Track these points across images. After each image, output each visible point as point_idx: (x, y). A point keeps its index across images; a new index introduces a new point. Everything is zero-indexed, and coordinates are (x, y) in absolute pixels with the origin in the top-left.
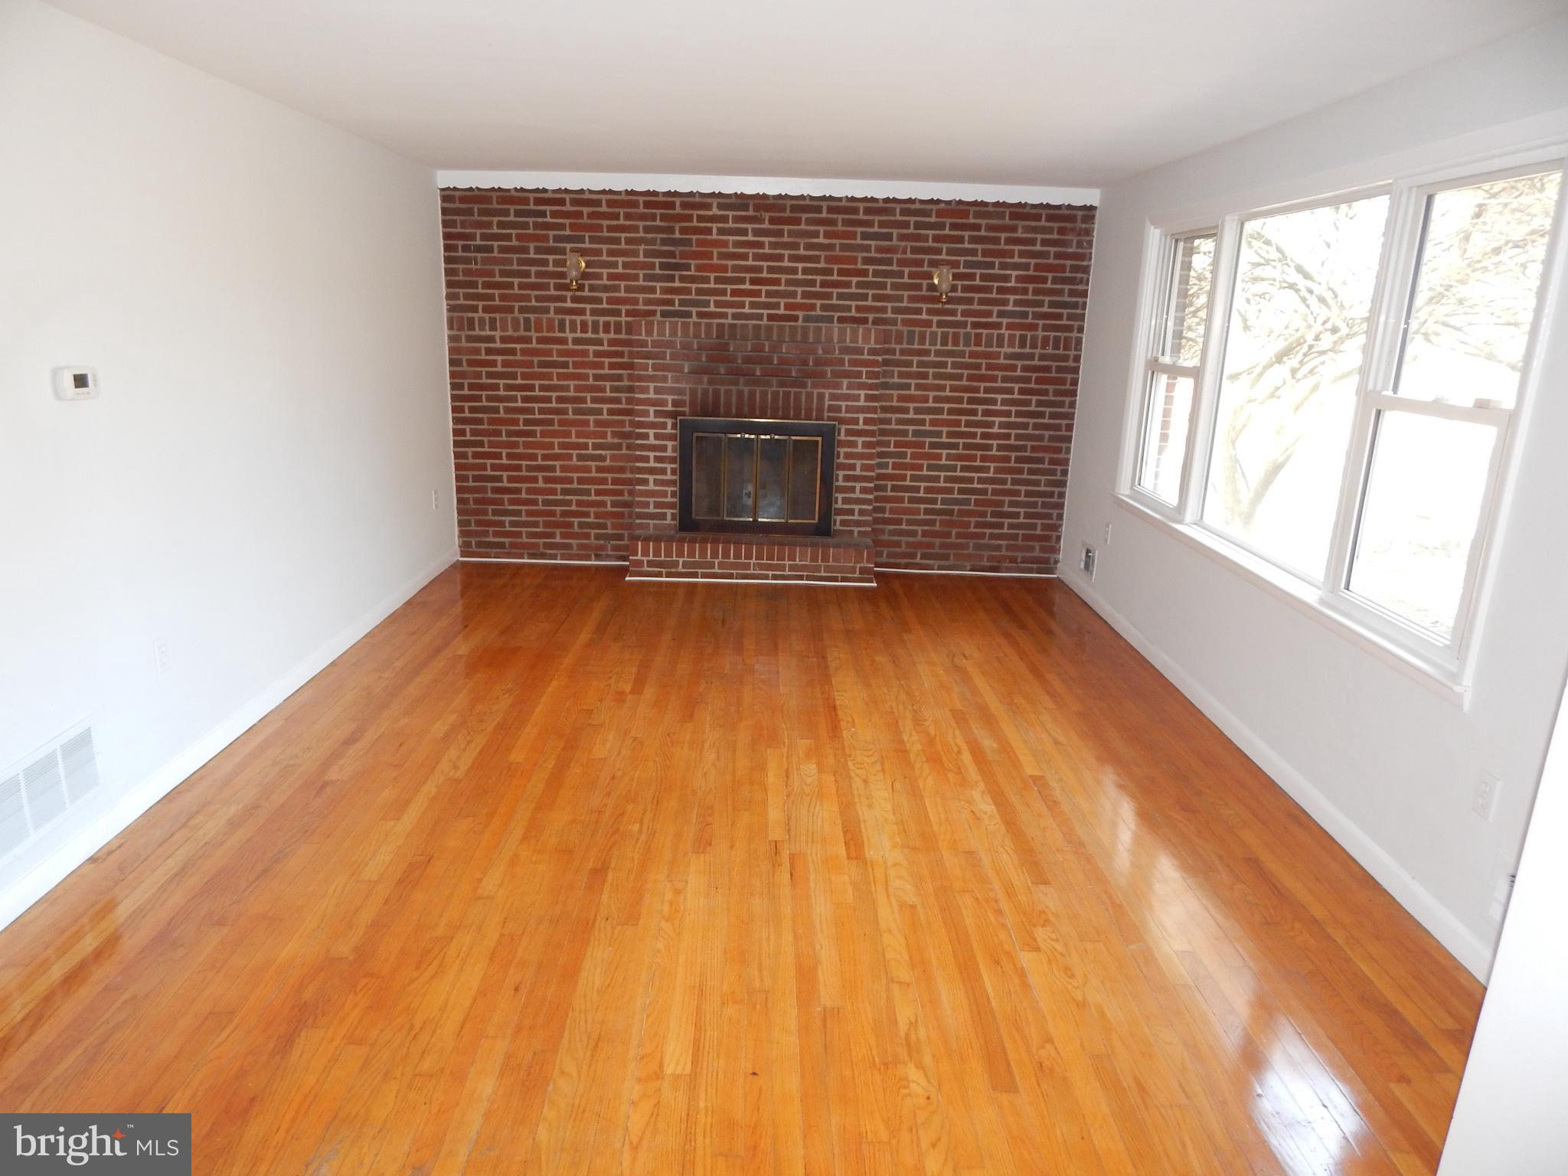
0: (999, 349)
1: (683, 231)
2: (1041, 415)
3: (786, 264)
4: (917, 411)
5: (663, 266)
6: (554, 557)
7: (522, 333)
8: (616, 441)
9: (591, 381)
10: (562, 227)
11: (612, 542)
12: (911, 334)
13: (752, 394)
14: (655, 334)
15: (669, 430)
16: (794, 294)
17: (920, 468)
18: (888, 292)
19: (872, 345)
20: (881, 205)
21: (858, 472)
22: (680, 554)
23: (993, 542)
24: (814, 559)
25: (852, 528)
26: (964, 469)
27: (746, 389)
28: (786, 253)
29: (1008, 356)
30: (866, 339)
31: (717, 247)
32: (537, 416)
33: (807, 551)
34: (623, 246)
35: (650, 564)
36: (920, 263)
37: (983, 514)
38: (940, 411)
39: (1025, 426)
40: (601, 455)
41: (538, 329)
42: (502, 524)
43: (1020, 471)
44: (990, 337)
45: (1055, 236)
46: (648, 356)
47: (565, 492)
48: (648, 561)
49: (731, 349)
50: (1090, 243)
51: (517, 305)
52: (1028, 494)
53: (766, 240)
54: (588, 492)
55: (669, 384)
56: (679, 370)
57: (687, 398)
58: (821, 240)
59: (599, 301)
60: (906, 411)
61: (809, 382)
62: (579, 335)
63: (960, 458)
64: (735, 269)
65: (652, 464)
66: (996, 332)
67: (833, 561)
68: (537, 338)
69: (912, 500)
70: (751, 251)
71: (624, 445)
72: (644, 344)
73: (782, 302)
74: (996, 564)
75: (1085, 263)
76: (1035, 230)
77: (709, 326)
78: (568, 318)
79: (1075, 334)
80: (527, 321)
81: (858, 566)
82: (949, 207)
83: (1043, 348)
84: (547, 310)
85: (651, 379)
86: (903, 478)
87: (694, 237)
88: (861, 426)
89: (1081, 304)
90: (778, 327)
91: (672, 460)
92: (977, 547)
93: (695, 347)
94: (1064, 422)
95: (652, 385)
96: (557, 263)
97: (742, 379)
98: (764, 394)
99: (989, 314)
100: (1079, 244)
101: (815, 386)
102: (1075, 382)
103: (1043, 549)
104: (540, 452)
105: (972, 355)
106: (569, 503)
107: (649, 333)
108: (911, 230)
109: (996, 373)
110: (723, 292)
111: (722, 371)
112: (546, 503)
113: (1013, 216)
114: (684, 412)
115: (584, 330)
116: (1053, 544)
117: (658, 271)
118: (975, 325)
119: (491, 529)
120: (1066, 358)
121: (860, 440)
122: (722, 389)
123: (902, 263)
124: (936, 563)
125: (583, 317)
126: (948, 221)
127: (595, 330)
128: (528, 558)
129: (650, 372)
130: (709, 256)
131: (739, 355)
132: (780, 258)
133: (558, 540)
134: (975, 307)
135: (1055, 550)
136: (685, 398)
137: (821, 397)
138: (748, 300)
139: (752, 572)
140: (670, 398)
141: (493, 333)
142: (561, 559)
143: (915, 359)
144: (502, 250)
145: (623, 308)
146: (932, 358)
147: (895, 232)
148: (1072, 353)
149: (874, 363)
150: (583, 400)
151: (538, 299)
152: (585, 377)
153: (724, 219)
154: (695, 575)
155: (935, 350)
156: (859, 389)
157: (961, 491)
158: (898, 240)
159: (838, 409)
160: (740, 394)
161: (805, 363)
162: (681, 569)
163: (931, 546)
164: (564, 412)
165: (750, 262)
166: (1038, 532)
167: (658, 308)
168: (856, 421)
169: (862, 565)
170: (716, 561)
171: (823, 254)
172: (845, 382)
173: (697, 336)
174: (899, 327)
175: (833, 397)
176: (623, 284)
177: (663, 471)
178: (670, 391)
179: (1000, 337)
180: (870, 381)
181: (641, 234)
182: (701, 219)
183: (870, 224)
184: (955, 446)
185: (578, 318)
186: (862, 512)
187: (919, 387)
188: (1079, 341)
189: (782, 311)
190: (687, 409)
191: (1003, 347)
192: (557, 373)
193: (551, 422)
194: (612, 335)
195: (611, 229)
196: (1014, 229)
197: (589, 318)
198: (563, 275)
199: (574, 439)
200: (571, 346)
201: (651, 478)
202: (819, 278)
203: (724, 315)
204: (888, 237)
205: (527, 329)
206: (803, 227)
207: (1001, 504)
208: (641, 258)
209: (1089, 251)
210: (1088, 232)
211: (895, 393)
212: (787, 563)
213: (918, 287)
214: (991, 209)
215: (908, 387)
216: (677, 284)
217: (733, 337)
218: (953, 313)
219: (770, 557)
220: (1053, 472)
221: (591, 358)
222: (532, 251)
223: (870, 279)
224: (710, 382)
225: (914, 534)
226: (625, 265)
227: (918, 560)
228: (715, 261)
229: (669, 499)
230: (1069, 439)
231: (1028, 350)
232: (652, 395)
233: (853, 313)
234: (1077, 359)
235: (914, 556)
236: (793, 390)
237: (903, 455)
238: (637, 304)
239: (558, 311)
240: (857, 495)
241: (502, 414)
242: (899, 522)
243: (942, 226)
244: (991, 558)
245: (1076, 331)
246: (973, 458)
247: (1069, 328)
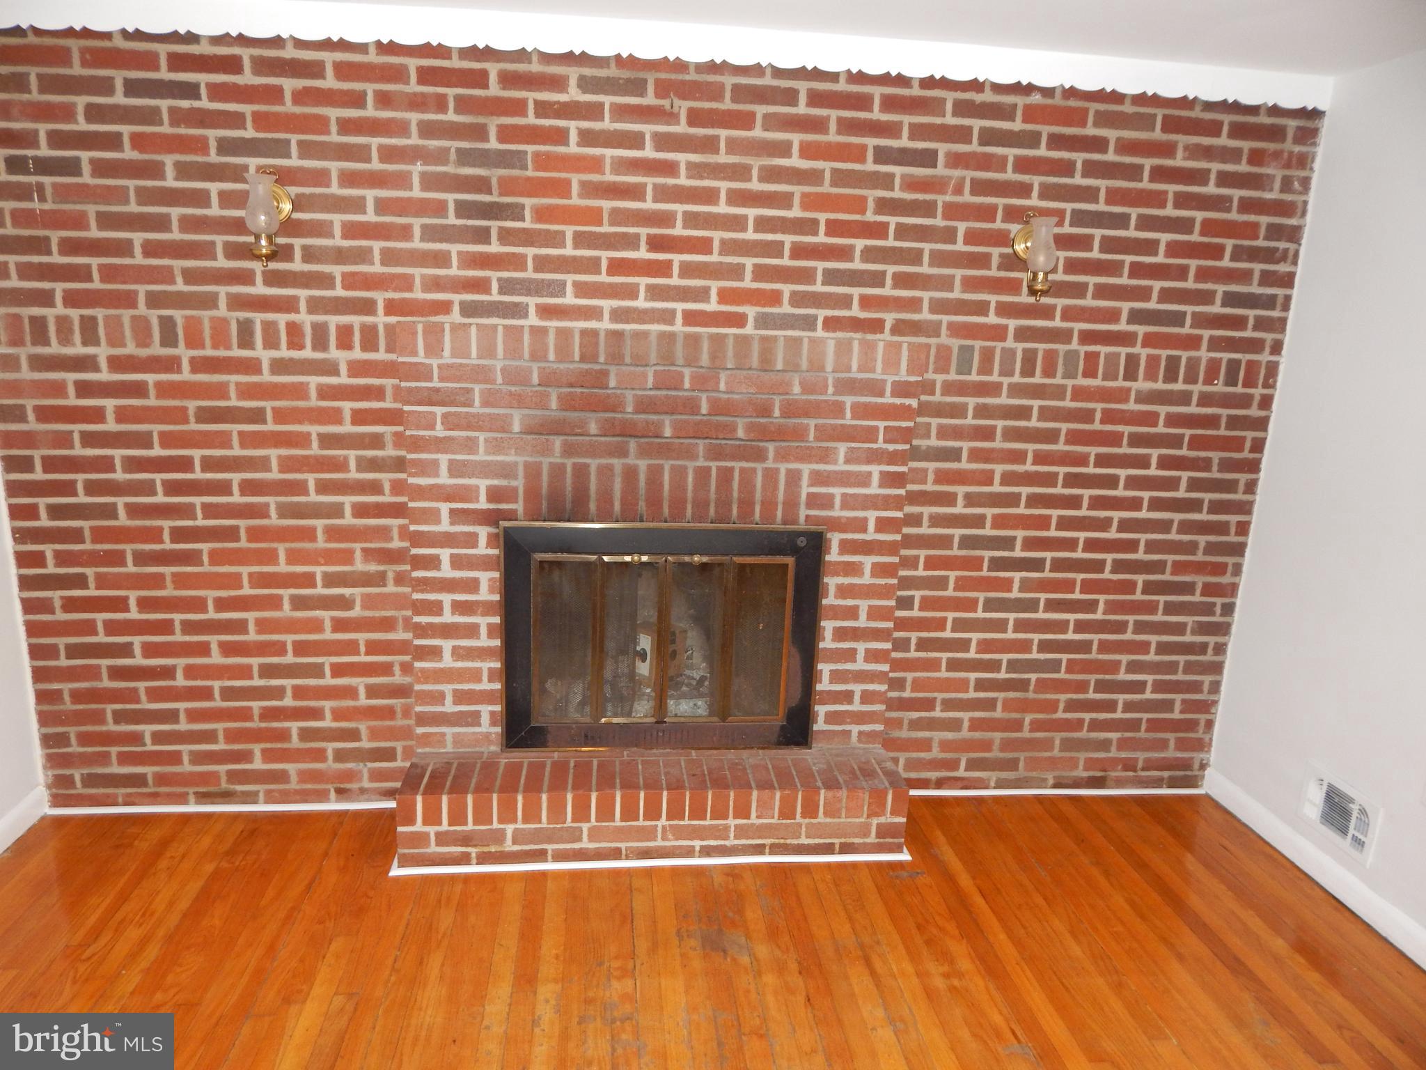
0: (1127, 384)
1: (506, 134)
2: (1195, 505)
3: (722, 208)
4: (971, 500)
5: (464, 209)
6: (251, 798)
7: (157, 350)
8: (373, 567)
9: (315, 450)
10: (236, 120)
11: (370, 765)
12: (966, 351)
13: (655, 473)
14: (447, 353)
15: (483, 549)
16: (737, 272)
17: (971, 605)
18: (925, 269)
19: (903, 375)
20: (916, 91)
21: (862, 622)
22: (508, 815)
23: (1094, 735)
24: (787, 812)
25: (847, 727)
26: (1052, 606)
27: (643, 465)
28: (724, 186)
29: (1143, 398)
30: (891, 363)
31: (578, 170)
32: (201, 522)
33: (773, 798)
34: (376, 165)
35: (442, 839)
36: (988, 213)
37: (1082, 687)
38: (1013, 500)
39: (1165, 526)
40: (342, 596)
41: (194, 340)
42: (137, 738)
43: (1151, 608)
44: (1112, 359)
45: (1243, 167)
46: (433, 398)
47: (267, 671)
48: (438, 834)
49: (612, 383)
50: (1306, 182)
51: (142, 289)
52: (1163, 648)
53: (682, 158)
54: (317, 671)
55: (481, 456)
56: (501, 425)
57: (519, 483)
58: (796, 161)
59: (325, 281)
60: (950, 499)
61: (771, 448)
62: (284, 353)
63: (1044, 586)
64: (619, 217)
65: (448, 617)
66: (1123, 351)
67: (826, 814)
68: (193, 360)
69: (953, 665)
70: (650, 181)
71: (390, 575)
72: (422, 373)
73: (715, 286)
74: (1099, 774)
75: (1293, 222)
76: (1208, 153)
77: (564, 334)
78: (258, 318)
79: (1265, 357)
80: (168, 325)
81: (875, 821)
82: (1049, 101)
83: (1209, 380)
84: (209, 302)
85: (440, 445)
86: (940, 624)
87: (530, 149)
88: (871, 535)
89: (1280, 301)
90: (713, 338)
91: (487, 608)
92: (1068, 745)
93: (535, 379)
94: (1233, 519)
95: (444, 459)
96: (227, 199)
97: (632, 444)
98: (679, 473)
99: (1113, 316)
100: (1286, 185)
101: (782, 456)
102: (1258, 446)
103: (1182, 745)
104: (211, 595)
105: (1079, 394)
106: (279, 693)
107: (434, 348)
108: (974, 147)
109: (1119, 428)
110: (592, 266)
111: (593, 428)
112: (228, 693)
113: (1171, 125)
114: (515, 511)
115: (295, 342)
116: (1200, 734)
117: (452, 220)
118: (1087, 337)
119: (114, 750)
120: (1245, 401)
121: (868, 561)
122: (594, 463)
123: (954, 211)
124: (993, 776)
125: (292, 317)
126: (1046, 130)
127: (320, 342)
128: (198, 803)
129: (440, 431)
130: (562, 188)
131: (629, 397)
132: (710, 196)
133: (258, 764)
134: (1089, 302)
135: (1202, 745)
136: (514, 483)
137: (794, 478)
138: (643, 282)
139: (659, 843)
140: (483, 484)
141: (90, 350)
142: (266, 802)
143: (972, 402)
144: (101, 168)
145: (380, 297)
146: (1004, 400)
147: (942, 148)
148: (1258, 392)
149: (904, 413)
150: (300, 488)
151: (191, 276)
152: (301, 440)
153: (594, 111)
154: (540, 856)
155: (1010, 385)
156: (869, 462)
157: (1045, 646)
158: (947, 165)
159: (827, 502)
160: (630, 474)
161: (766, 411)
162: (509, 846)
163: (986, 746)
164: (262, 512)
165: (649, 205)
166: (1176, 715)
167: (456, 298)
168: (861, 526)
169: (882, 820)
170: (585, 827)
171: (797, 190)
172: (842, 448)
173: (538, 355)
174: (944, 339)
175: (818, 479)
176: (377, 246)
177: (472, 631)
178: (485, 470)
179: (1132, 360)
180: (891, 447)
181: (414, 140)
182: (543, 109)
183: (890, 130)
184: (1037, 565)
185: (282, 319)
186: (867, 697)
187: (975, 455)
188: (1272, 369)
189: (713, 306)
190: (519, 507)
191: (1135, 380)
192: (240, 433)
193: (232, 534)
194: (357, 354)
195: (346, 126)
196: (1167, 150)
197: (305, 318)
198: (239, 226)
199: (283, 567)
200: (267, 377)
201: (447, 645)
202: (788, 239)
203: (595, 313)
204: (928, 158)
205: (169, 337)
206: (758, 133)
207: (1114, 667)
208: (416, 192)
209: (1303, 198)
210: (1304, 161)
211: (932, 466)
212: (732, 822)
213: (983, 261)
214: (1128, 108)
215: (955, 455)
216: (495, 247)
217: (616, 358)
218: (1048, 313)
219: (698, 813)
220: (1208, 609)
221: (314, 402)
222: (170, 171)
223: (891, 242)
224: (568, 450)
225: (955, 725)
226: (383, 206)
227: (961, 772)
228: (575, 200)
229: (486, 685)
230: (1239, 550)
231: (1179, 386)
232: (444, 479)
233: (856, 311)
234: (1266, 402)
235: (954, 765)
236: (737, 465)
237: (942, 583)
238: (410, 288)
239: (238, 303)
240: (860, 665)
241: (123, 520)
242: (929, 704)
243: (1032, 140)
244: (1090, 764)
245: (1267, 350)
246: (1068, 586)
247: (1254, 346)
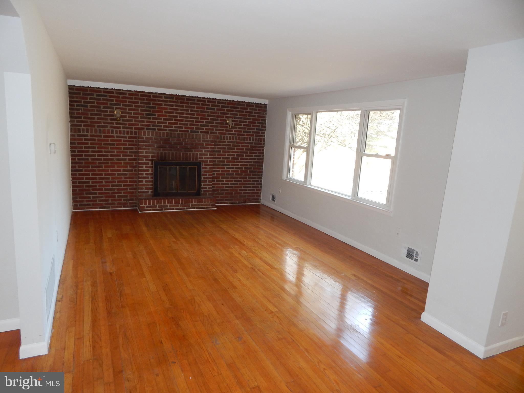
0: (244, 141)
1: (153, 104)
2: (255, 159)
3: (185, 115)
4: (223, 158)
5: (147, 114)
6: (109, 208)
7: (98, 134)
8: (131, 169)
9: (122, 150)
10: (113, 101)
11: (129, 201)
12: (221, 136)
13: (176, 153)
14: (146, 135)
15: (150, 165)
16: (187, 124)
17: (224, 174)
18: (214, 124)
19: (212, 139)
20: (212, 100)
21: (208, 176)
22: (157, 203)
23: (244, 195)
24: (198, 202)
25: (206, 193)
26: (236, 174)
27: (174, 152)
28: (185, 112)
29: (247, 143)
30: (210, 138)
31: (164, 109)
32: (103, 161)
33: (196, 200)
34: (134, 108)
35: (147, 207)
36: (223, 117)
37: (241, 187)
38: (229, 158)
39: (251, 162)
40: (126, 173)
41: (104, 133)
42: (89, 197)
43: (250, 175)
44: (242, 138)
45: (257, 111)
46: (144, 142)
47: (113, 186)
48: (146, 206)
49: (170, 140)
50: (266, 114)
51: (96, 125)
52: (253, 181)
53: (179, 108)
54: (121, 186)
55: (150, 151)
56: (154, 146)
57: (156, 155)
58: (195, 109)
59: (125, 124)
60: (220, 158)
61: (193, 150)
62: (118, 135)
63: (234, 171)
64: (170, 116)
65: (144, 176)
66: (243, 136)
67: (204, 203)
68: (104, 136)
69: (222, 184)
70: (174, 111)
71: (134, 170)
72: (143, 138)
73: (184, 126)
74: (245, 201)
75: (265, 119)
76: (252, 109)
77: (164, 133)
78: (114, 129)
79: (263, 137)
80: (100, 130)
81: (211, 203)
82: (230, 102)
83: (255, 141)
84: (107, 127)
85: (144, 149)
86: (219, 178)
87: (157, 106)
88: (208, 163)
89: (264, 129)
90: (185, 134)
91: (151, 174)
92: (240, 196)
93: (159, 139)
94: (261, 161)
95: (144, 151)
96: (110, 112)
97: (173, 149)
98: (180, 154)
99: (241, 132)
100: (263, 114)
101: (195, 151)
102: (263, 150)
103: (257, 196)
104: (104, 173)
105: (237, 143)
106: (114, 189)
107: (144, 135)
108: (220, 108)
109: (243, 148)
110: (166, 123)
111: (167, 147)
112: (106, 190)
113: (247, 105)
114: (155, 159)
115: (120, 133)
116: (259, 194)
117: (145, 116)
118: (238, 135)
119: (85, 200)
120: (261, 144)
121: (208, 167)
122: (167, 152)
123: (218, 117)
124: (229, 202)
125: (120, 129)
126: (230, 106)
127: (124, 133)
128: (99, 209)
129: (144, 147)
130: (162, 112)
131: (173, 142)
132: (183, 114)
133: (110, 202)
134: (238, 129)
135: (260, 196)
136: (155, 155)
137: (197, 154)
138: (173, 125)
139: (180, 207)
140: (150, 155)
141: (87, 134)
142: (111, 208)
143: (222, 144)
144: (91, 107)
145: (133, 127)
146: (227, 143)
147: (216, 108)
148: (262, 142)
149: (212, 145)
150: (120, 156)
151: (104, 123)
152: (120, 148)
153: (166, 101)
154: (162, 210)
155: (227, 141)
156: (208, 152)
157: (235, 181)
158: (217, 110)
159: (202, 158)
160: (173, 154)
161: (192, 144)
162: (157, 208)
163: (227, 197)
164: (113, 159)
165: (174, 114)
166: (256, 191)
167: (145, 127)
168: (207, 161)
169: (212, 203)
170: (169, 205)
171: (196, 113)
172: (204, 150)
173: (160, 136)
174: (218, 134)
175: (200, 155)
176: (133, 119)
177: (148, 178)
178: (150, 153)
179: (244, 138)
180: (211, 150)
181: (140, 104)
182: (159, 101)
183: (209, 105)
184: (233, 168)
185: (118, 130)
186: (209, 188)
187: (223, 152)
188: (264, 139)
189: (184, 129)
190: (156, 158)
191: (245, 141)
192: (110, 147)
193: (108, 163)
194: (130, 135)
195: (129, 102)
196: (247, 109)
197: (122, 130)
198: (113, 116)
199: (116, 168)
200: (115, 138)
201: (144, 180)
202: (195, 120)
203: (166, 130)
204: (214, 109)
205: (100, 132)
206: (190, 105)
207: (246, 184)
208: (140, 112)
209: (266, 115)
210: (265, 111)
211: (217, 153)
212: (190, 204)
213: (222, 124)
214: (241, 103)
215: (220, 152)
216: (151, 120)
217: (171, 136)
218: (232, 131)
219: (185, 203)
220: (259, 175)
221: (122, 142)
222: (102, 107)
223: (209, 121)
224: (163, 150)
225: (223, 194)
226: (134, 114)
227: (224, 201)
228: (163, 114)
229: (150, 187)
230: (262, 166)
231: (251, 142)
232: (144, 154)
233: (204, 130)
234: (264, 144)
235: (222, 200)
236: (188, 152)
237: (219, 171)
238: (138, 126)
239: (111, 127)
240: (208, 183)
241: (90, 160)
242: (218, 190)
243: (228, 107)
244: (243, 199)
245: (263, 136)
246: (238, 171)
247: (262, 136)
